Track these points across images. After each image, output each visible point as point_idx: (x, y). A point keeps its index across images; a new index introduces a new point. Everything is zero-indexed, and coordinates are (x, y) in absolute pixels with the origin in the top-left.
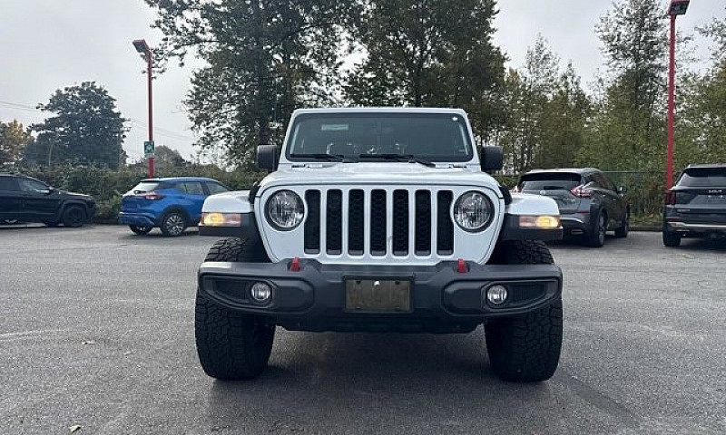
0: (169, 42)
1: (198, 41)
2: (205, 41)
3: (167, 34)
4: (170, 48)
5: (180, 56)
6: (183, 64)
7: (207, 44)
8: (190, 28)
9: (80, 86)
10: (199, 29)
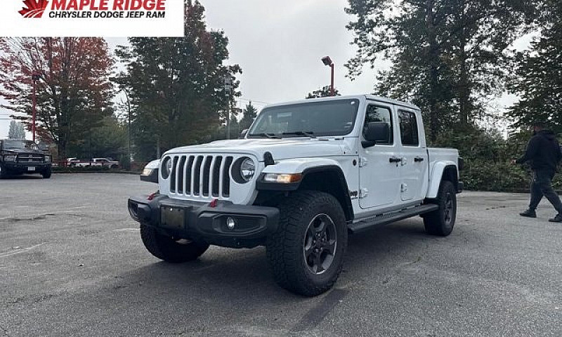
0: (362, 52)
1: (384, 47)
2: (390, 46)
3: (361, 47)
4: (364, 56)
5: (372, 60)
6: (373, 67)
7: (391, 48)
8: (378, 39)
9: (322, 90)
10: (384, 39)
